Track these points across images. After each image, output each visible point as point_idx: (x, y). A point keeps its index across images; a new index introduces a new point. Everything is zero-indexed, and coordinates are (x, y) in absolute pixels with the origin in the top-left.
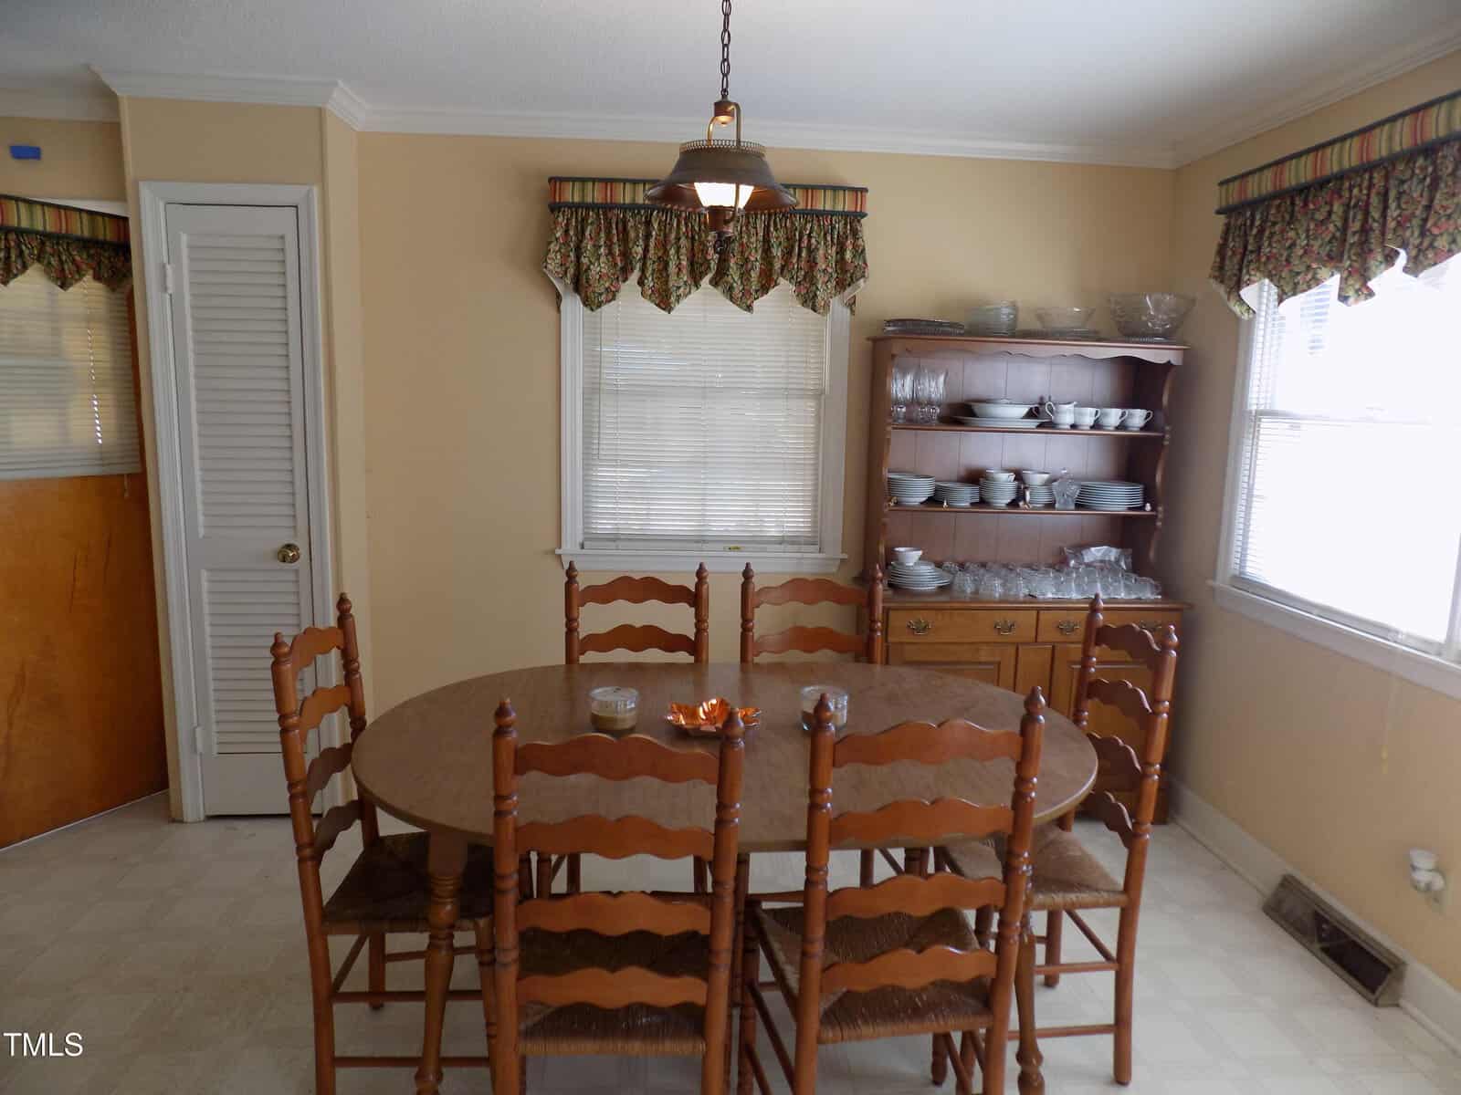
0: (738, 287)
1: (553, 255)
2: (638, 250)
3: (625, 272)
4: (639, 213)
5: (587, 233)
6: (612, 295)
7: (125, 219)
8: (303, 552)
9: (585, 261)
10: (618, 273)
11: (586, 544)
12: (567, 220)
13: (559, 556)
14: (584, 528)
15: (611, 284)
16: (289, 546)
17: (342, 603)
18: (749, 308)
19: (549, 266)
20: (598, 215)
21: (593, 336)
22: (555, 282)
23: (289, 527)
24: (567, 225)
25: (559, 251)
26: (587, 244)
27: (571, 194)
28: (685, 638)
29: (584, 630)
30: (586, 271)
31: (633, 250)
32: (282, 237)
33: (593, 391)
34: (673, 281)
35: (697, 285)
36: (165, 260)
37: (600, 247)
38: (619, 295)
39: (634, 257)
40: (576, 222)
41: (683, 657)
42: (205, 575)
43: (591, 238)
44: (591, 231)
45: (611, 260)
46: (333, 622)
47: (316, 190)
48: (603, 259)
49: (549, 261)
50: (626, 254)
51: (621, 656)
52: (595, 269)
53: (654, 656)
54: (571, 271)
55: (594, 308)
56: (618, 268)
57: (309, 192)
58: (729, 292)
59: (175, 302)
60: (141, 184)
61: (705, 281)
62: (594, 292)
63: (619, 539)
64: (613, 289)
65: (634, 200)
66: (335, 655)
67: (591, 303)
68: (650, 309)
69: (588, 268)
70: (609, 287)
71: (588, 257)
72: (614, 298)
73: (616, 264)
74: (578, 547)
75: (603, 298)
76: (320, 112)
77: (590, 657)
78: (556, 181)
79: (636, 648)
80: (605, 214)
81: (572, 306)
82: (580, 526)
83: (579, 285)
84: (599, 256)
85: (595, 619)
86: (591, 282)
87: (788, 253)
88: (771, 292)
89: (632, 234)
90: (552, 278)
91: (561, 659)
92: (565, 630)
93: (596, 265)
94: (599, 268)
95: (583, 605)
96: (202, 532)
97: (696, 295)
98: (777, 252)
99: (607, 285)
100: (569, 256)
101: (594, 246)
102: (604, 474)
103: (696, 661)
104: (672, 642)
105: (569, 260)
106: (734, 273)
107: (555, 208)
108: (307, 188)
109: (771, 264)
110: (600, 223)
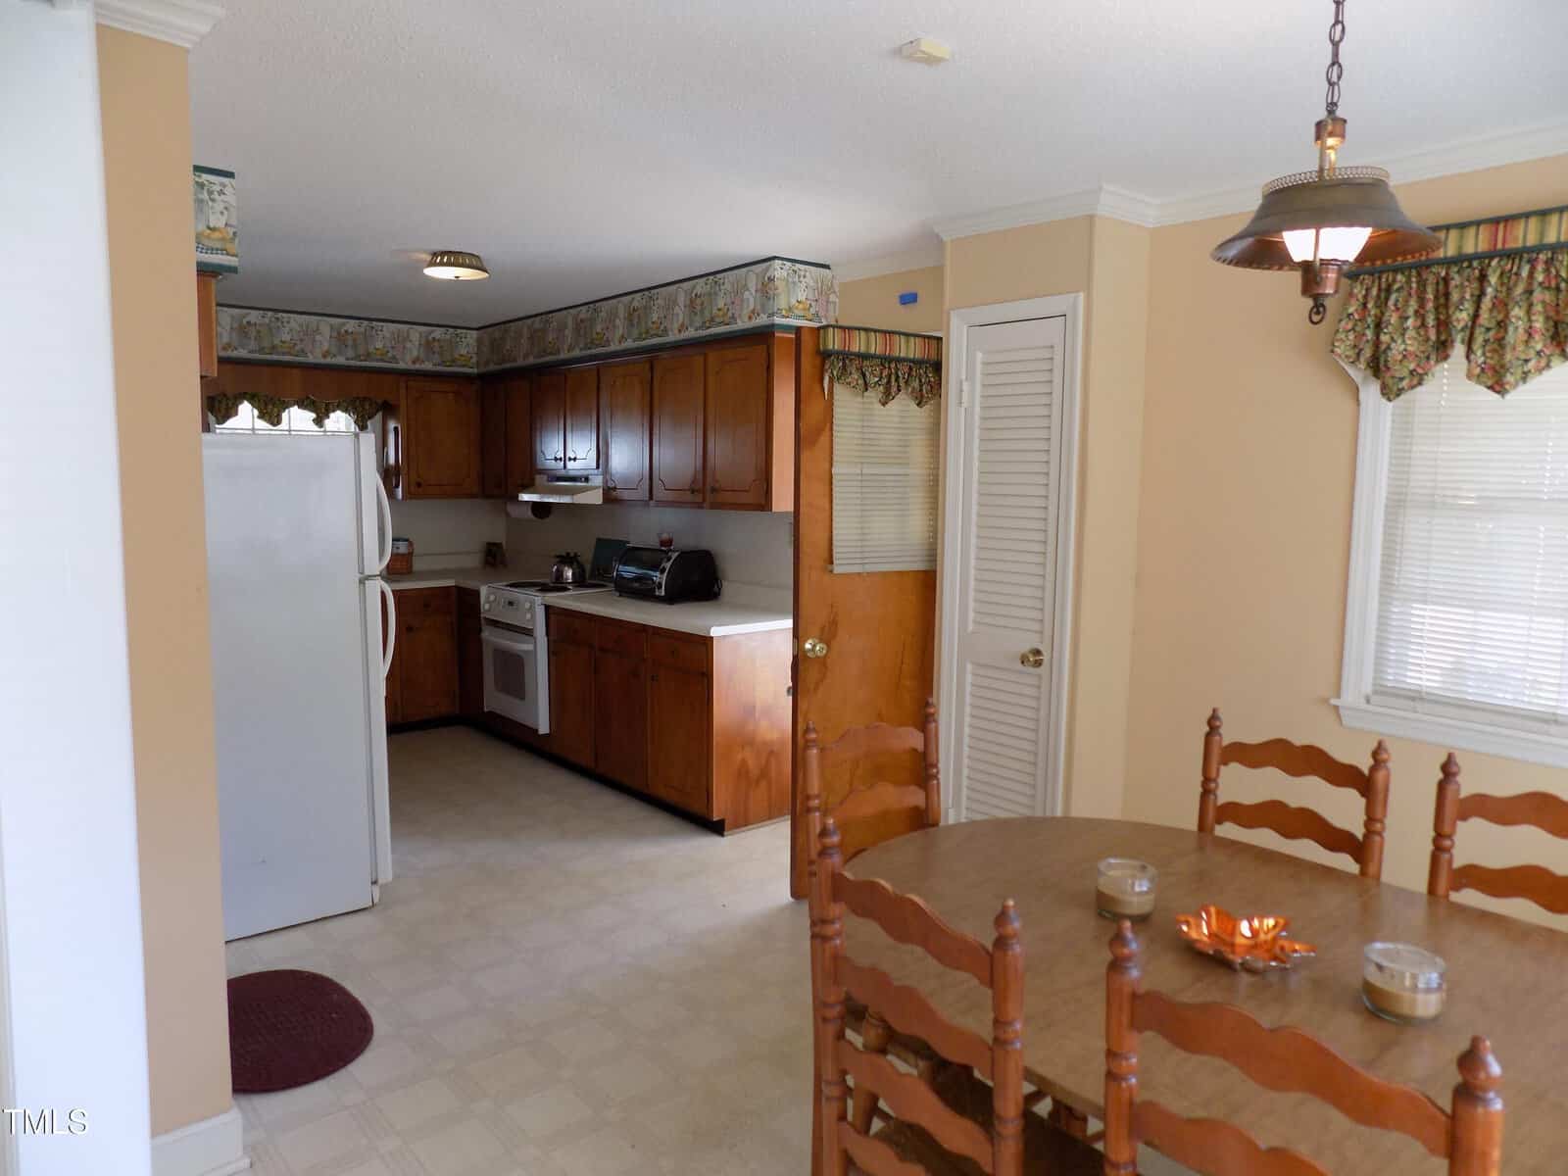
1: (1343, 336)
2: (1462, 317)
3: (1442, 348)
4: (1470, 266)
5: (1391, 303)
6: (1418, 378)
7: (939, 339)
8: (1046, 657)
9: (1384, 338)
10: (1430, 349)
11: (1374, 699)
12: (1367, 290)
13: (1336, 708)
14: (1375, 678)
15: (1418, 365)
16: (1035, 651)
19: (1338, 350)
20: (1409, 278)
21: (1404, 431)
22: (1346, 367)
23: (1036, 632)
24: (1365, 297)
25: (1353, 329)
26: (1391, 316)
28: (1350, 836)
29: (1224, 795)
30: (1385, 351)
31: (1454, 318)
32: (1052, 346)
33: (1397, 505)
34: (1517, 353)
36: (964, 377)
37: (1407, 318)
38: (1428, 379)
39: (1454, 327)
40: (1380, 290)
41: (1345, 862)
42: (969, 667)
43: (1398, 309)
44: (1397, 301)
45: (1422, 333)
47: (1082, 296)
48: (1411, 333)
49: (1336, 344)
50: (1444, 325)
51: (1265, 838)
52: (1397, 348)
53: (1308, 850)
54: (1368, 353)
55: (1392, 397)
56: (1431, 343)
57: (1076, 299)
59: (969, 412)
60: (952, 312)
62: (1393, 377)
63: (1422, 699)
64: (1420, 371)
65: (1460, 247)
67: (1389, 392)
69: (1388, 348)
70: (1415, 370)
71: (1390, 333)
72: (1420, 383)
73: (1428, 339)
74: (1363, 701)
75: (1405, 384)
76: (1091, 218)
77: (1228, 830)
79: (1288, 834)
80: (1419, 275)
81: (1371, 392)
82: (1368, 675)
83: (1377, 366)
84: (1405, 330)
85: (1241, 785)
86: (1390, 365)
89: (1455, 296)
90: (1343, 364)
91: (1192, 824)
92: (1200, 790)
93: (1399, 341)
94: (1404, 344)
95: (1225, 764)
96: (971, 627)
99: (1412, 366)
100: (1364, 335)
101: (1401, 318)
103: (1363, 872)
104: (1335, 839)
105: (1365, 339)
108: (1073, 295)
110: (1411, 288)
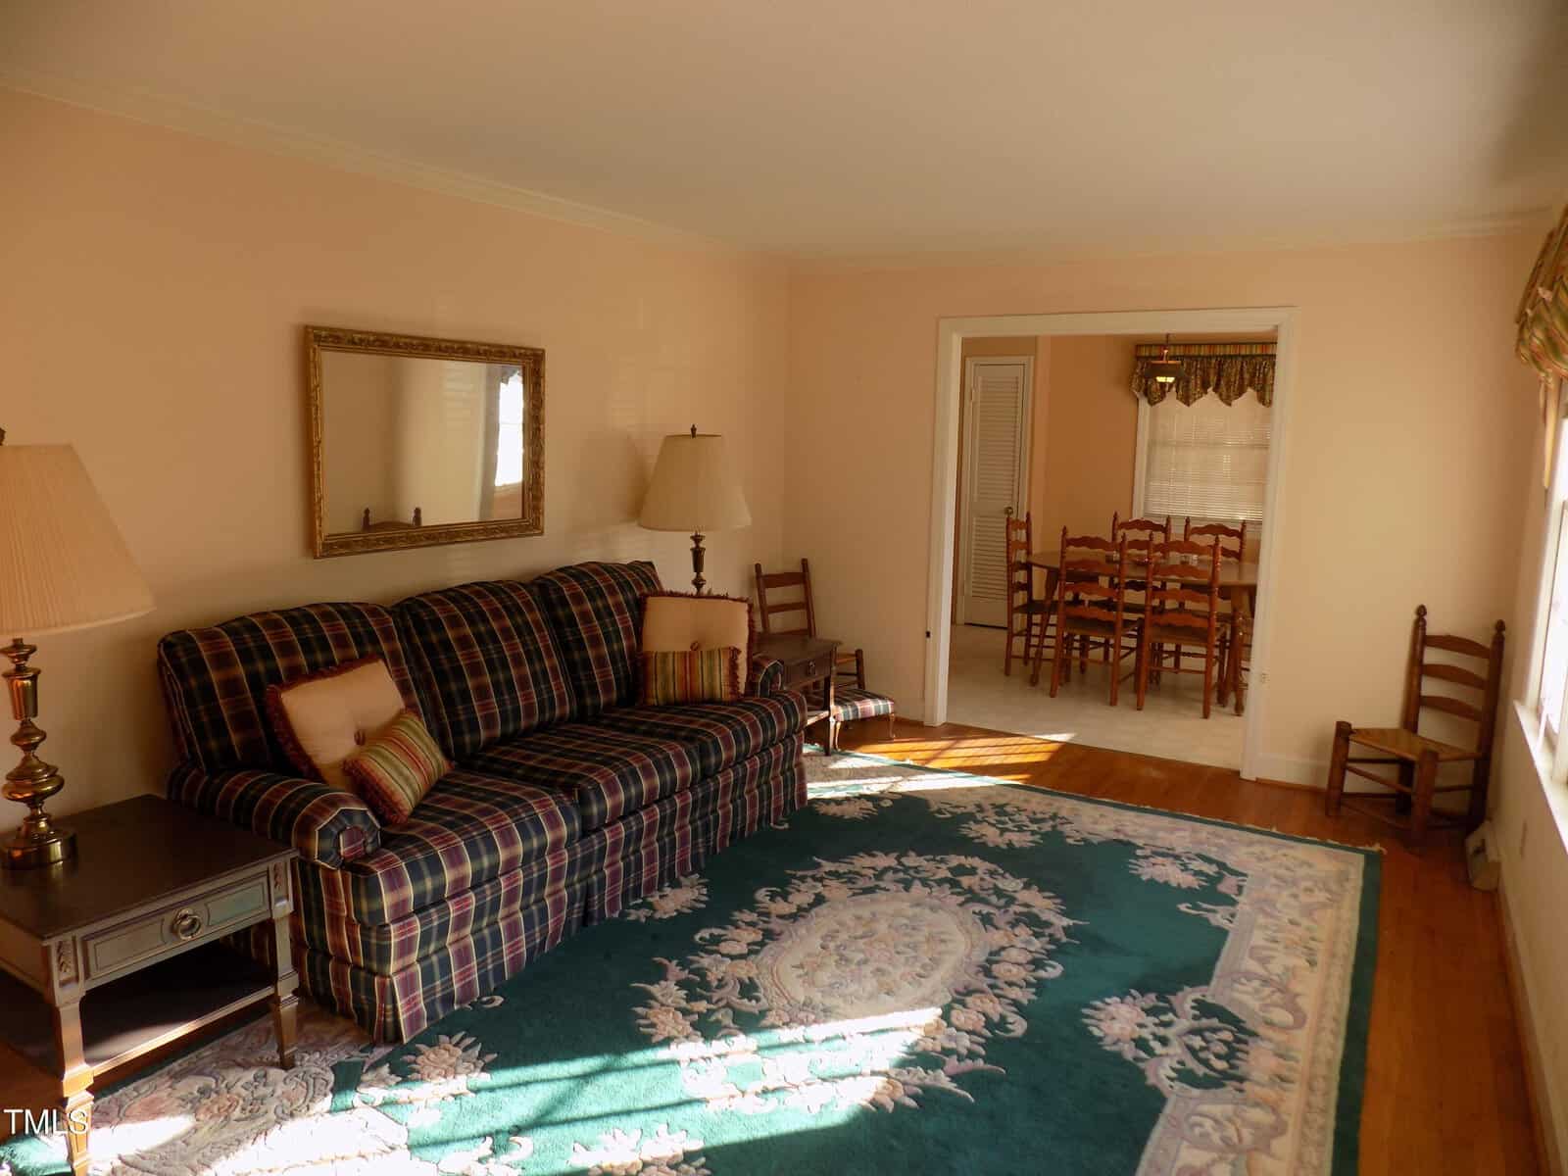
0: (1224, 393)
1: (1136, 380)
6: (1161, 398)
8: (1015, 509)
9: (1149, 383)
12: (1142, 364)
14: (1144, 510)
15: (1162, 394)
16: (1010, 508)
17: (1028, 515)
18: (1230, 405)
19: (1134, 385)
21: (1154, 416)
22: (1136, 393)
23: (1011, 502)
24: (1142, 366)
25: (1139, 378)
27: (1145, 352)
30: (1151, 388)
32: (1017, 378)
33: (1152, 444)
34: (1192, 391)
35: (1206, 393)
38: (1166, 400)
40: (1147, 365)
42: (975, 518)
46: (1025, 520)
47: (1032, 358)
49: (1134, 383)
52: (1154, 387)
54: (1143, 388)
55: (1154, 404)
57: (1030, 357)
58: (1220, 395)
61: (1210, 390)
62: (1152, 399)
66: (1024, 532)
67: (1151, 403)
68: (1181, 405)
69: (1151, 386)
72: (1163, 400)
75: (1158, 400)
78: (1138, 347)
81: (1144, 403)
82: (1142, 508)
83: (1146, 393)
86: (1152, 393)
87: (1253, 376)
88: (1244, 396)
90: (1134, 391)
96: (976, 499)
97: (1205, 398)
98: (1247, 376)
99: (1160, 394)
102: (1155, 484)
106: (1223, 388)
107: (1138, 358)
109: (1243, 382)
